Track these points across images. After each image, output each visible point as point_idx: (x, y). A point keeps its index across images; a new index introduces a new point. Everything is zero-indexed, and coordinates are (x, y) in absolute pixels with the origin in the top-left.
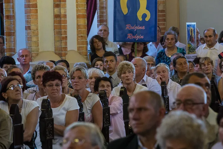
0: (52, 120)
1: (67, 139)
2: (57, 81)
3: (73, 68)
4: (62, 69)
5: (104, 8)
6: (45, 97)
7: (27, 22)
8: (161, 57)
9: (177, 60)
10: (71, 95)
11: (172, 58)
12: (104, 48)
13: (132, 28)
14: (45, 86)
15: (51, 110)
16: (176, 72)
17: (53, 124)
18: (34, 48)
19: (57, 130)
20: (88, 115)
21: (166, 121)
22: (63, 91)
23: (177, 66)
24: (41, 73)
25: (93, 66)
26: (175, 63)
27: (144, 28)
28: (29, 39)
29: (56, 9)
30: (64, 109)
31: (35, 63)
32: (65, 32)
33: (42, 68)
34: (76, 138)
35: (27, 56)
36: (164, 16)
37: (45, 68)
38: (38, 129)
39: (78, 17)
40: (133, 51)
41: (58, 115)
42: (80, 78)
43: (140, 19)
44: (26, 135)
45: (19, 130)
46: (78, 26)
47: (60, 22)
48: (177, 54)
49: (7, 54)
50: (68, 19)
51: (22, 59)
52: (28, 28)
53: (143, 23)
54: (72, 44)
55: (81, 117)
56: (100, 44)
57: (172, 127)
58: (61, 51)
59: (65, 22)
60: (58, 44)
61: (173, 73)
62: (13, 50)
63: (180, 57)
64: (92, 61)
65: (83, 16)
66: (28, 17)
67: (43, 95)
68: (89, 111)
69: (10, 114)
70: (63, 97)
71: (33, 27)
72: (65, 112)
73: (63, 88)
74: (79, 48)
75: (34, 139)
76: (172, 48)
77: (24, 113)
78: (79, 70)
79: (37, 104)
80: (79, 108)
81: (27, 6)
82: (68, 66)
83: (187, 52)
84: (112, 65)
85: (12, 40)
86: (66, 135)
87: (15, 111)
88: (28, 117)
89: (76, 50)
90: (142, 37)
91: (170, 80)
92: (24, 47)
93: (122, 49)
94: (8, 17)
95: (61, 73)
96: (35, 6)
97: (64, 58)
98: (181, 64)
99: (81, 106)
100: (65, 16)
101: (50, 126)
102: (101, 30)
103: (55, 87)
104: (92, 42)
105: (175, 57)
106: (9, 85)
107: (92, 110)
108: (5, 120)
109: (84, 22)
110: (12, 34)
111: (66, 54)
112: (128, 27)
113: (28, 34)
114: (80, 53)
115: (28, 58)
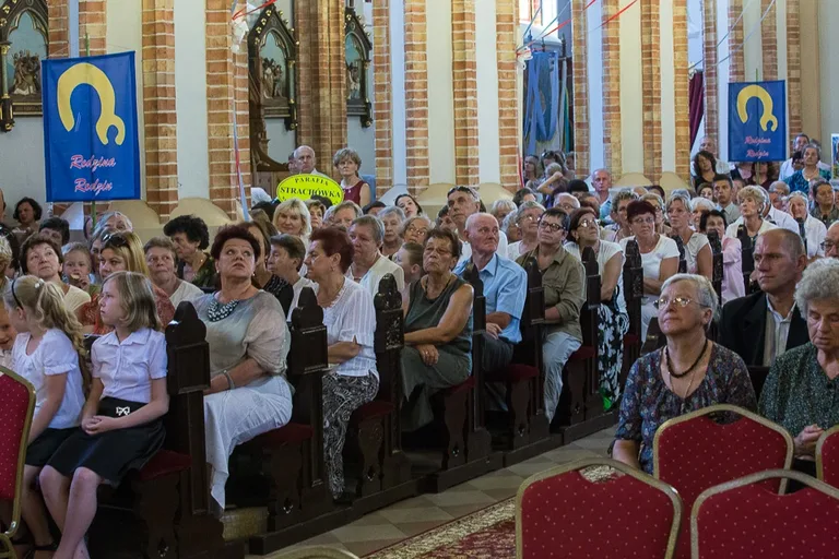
0: (641, 271)
1: (666, 298)
2: (648, 214)
3: (670, 197)
4: (655, 198)
5: (713, 112)
6: (632, 238)
7: (606, 132)
8: (796, 182)
9: (819, 188)
10: (668, 236)
11: (811, 184)
12: (714, 170)
13: (754, 141)
14: (630, 222)
15: (640, 257)
16: (817, 204)
17: (642, 277)
18: (614, 168)
19: (648, 285)
20: (691, 264)
21: (810, 272)
22: (656, 230)
23: (818, 195)
24: (625, 203)
25: (699, 194)
26: (815, 192)
27: (769, 141)
28: (608, 155)
29: (646, 114)
30: (658, 255)
31: (616, 189)
32: (659, 146)
33: (628, 196)
34: (678, 296)
35: (605, 180)
36: (799, 124)
37: (633, 197)
38: (621, 284)
39: (677, 124)
40: (753, 174)
41: (650, 264)
42: (679, 211)
43: (765, 128)
44: (605, 291)
45: (594, 284)
46: (678, 138)
47: (652, 131)
48: (816, 179)
49: (577, 177)
50: (663, 126)
51: (599, 184)
52: (607, 140)
53: (769, 134)
54: (669, 162)
55: (683, 267)
56: (709, 163)
57: (818, 281)
58: (653, 173)
59: (659, 131)
60: (649, 162)
61: (812, 206)
62: (585, 172)
63: (823, 183)
64: (696, 188)
65: (685, 124)
66: (607, 125)
67: (628, 235)
68: (693, 259)
69: (583, 260)
70: (657, 238)
71: (614, 139)
72: (659, 261)
73: (656, 226)
74: (678, 169)
75: (615, 296)
76: (812, 167)
77: (601, 259)
78: (678, 199)
79: (619, 247)
80: (679, 254)
81: (606, 110)
82: (663, 194)
83: (833, 175)
84: (726, 192)
85: (585, 157)
86: (663, 294)
87: (589, 256)
88: (607, 265)
89: (674, 171)
90: (767, 154)
91: (810, 216)
92: (602, 166)
93: (740, 171)
94: (579, 125)
95: (653, 203)
96: (618, 109)
97: (656, 183)
98: (824, 193)
99: (682, 251)
100: (659, 123)
101: (638, 279)
102: (704, 145)
103: (646, 223)
104: (697, 160)
105: (814, 182)
106: (581, 219)
107: (698, 258)
108: (575, 268)
109: (685, 131)
110: (584, 148)
111: (660, 177)
112: (749, 140)
113: (607, 148)
114: (680, 176)
115: (606, 182)
